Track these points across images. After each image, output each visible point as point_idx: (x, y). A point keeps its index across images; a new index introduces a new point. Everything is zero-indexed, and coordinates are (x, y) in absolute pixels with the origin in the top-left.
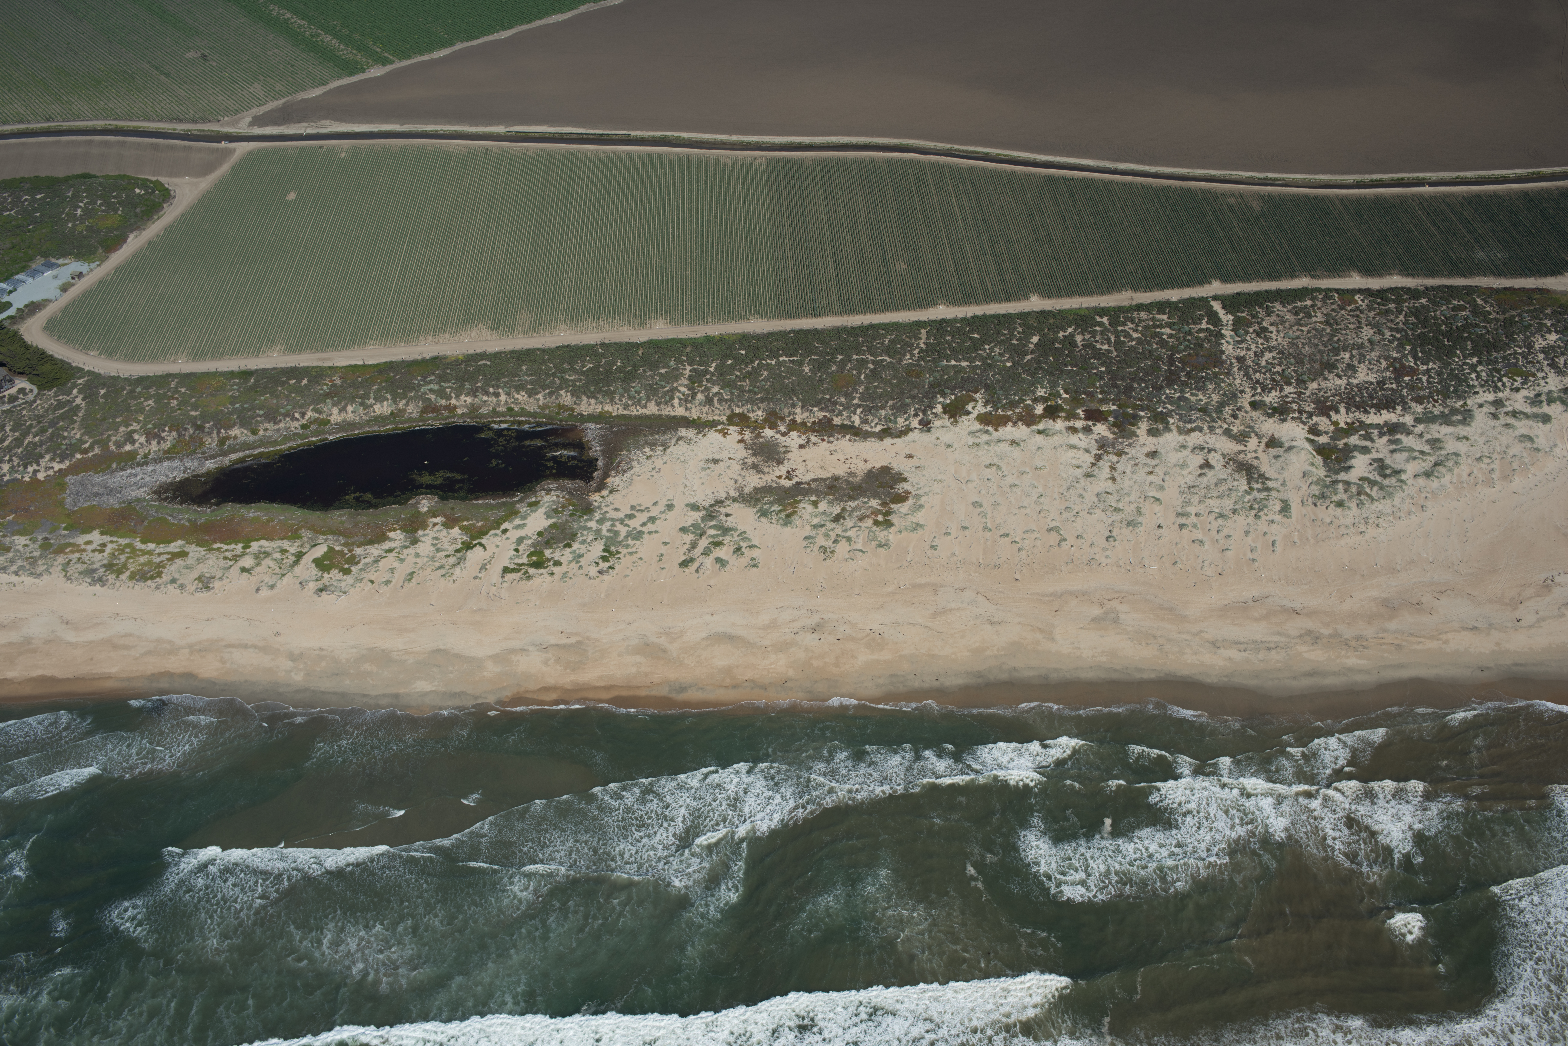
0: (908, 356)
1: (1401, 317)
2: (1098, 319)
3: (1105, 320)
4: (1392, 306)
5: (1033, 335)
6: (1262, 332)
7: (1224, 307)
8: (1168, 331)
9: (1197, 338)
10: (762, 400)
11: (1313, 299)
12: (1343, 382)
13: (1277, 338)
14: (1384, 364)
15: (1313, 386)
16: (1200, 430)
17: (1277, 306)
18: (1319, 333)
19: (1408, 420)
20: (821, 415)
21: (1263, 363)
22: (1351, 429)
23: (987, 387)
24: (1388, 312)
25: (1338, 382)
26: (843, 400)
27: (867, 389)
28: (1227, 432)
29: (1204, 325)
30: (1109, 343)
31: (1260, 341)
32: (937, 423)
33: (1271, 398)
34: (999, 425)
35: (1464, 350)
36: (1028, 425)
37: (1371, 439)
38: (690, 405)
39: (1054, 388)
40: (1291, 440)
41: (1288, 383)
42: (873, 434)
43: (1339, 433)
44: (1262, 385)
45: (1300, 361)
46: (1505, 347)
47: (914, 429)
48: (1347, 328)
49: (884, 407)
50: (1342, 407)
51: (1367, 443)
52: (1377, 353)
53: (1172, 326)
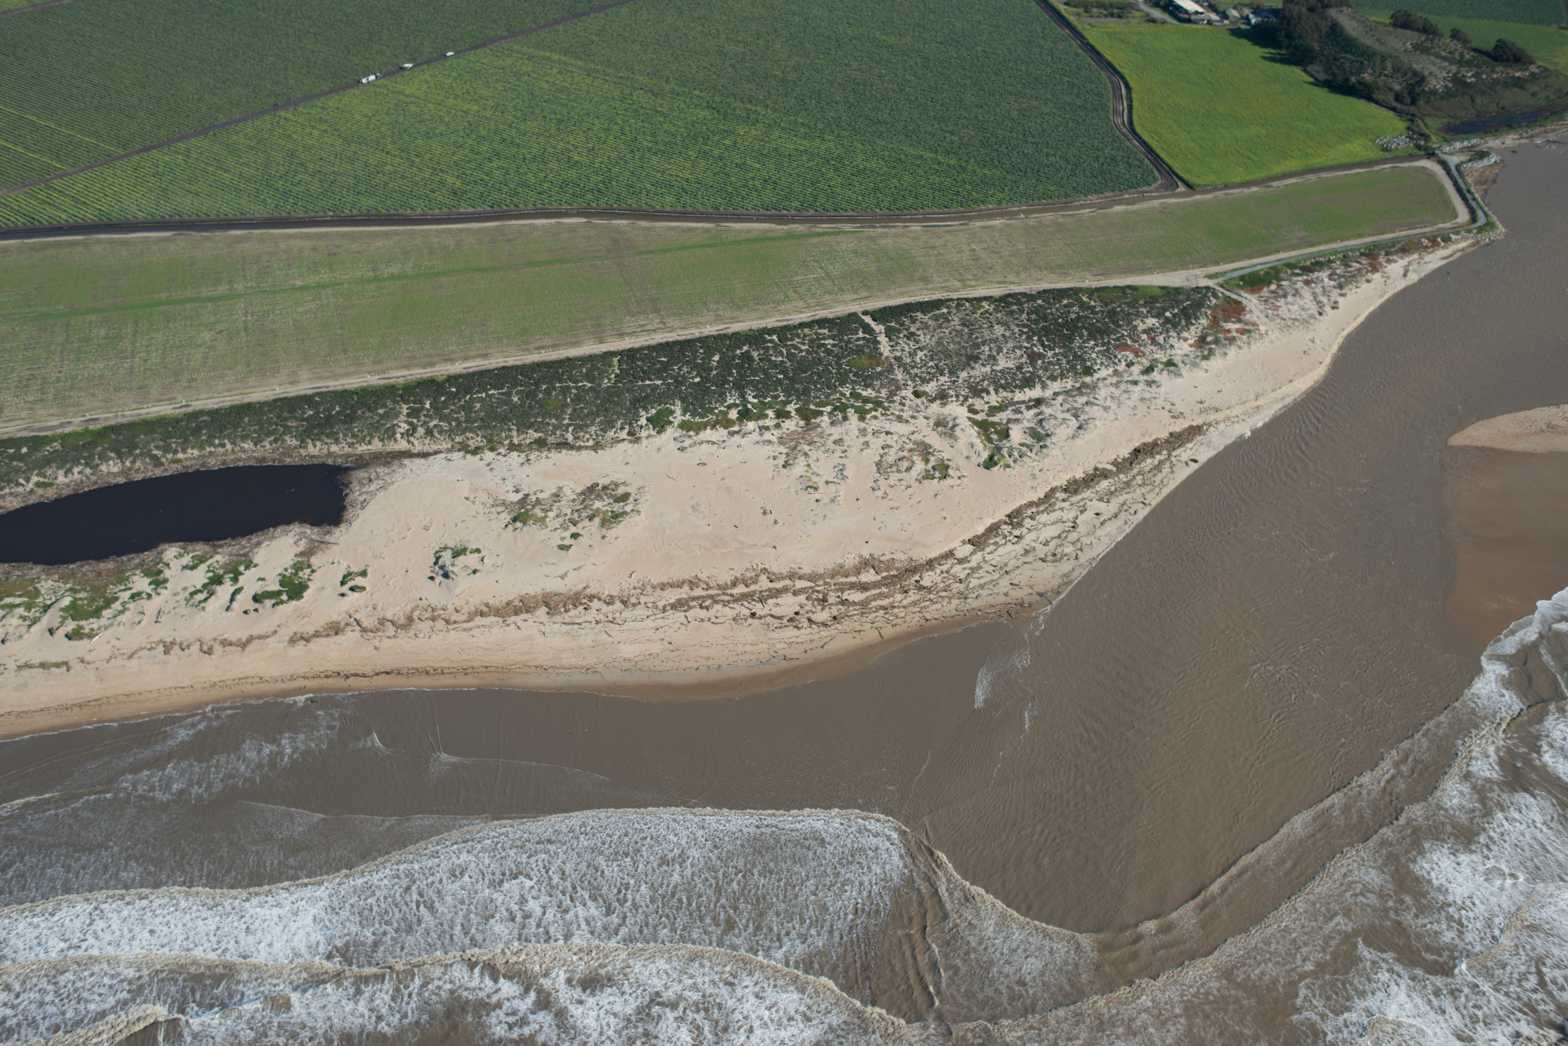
0: (606, 381)
1: (1024, 316)
2: (769, 338)
3: (775, 337)
4: (1015, 307)
5: (714, 354)
6: (911, 336)
7: (874, 320)
8: (831, 342)
9: (857, 346)
10: (479, 428)
11: (948, 307)
12: (988, 369)
13: (925, 339)
14: (1018, 352)
15: (963, 375)
16: (875, 417)
17: (919, 315)
18: (959, 333)
19: (1048, 393)
20: (537, 435)
21: (918, 361)
22: (1002, 408)
23: (683, 400)
24: (1012, 313)
25: (984, 370)
26: (554, 421)
27: (575, 410)
28: (900, 419)
29: (861, 335)
30: (782, 355)
31: (911, 343)
32: (644, 433)
33: (931, 388)
34: (700, 429)
35: (1081, 336)
36: (725, 428)
37: (1021, 413)
38: (412, 439)
39: (743, 396)
40: (955, 419)
41: (942, 374)
42: (587, 448)
43: (993, 411)
44: (920, 377)
45: (948, 356)
46: (1114, 332)
47: (624, 440)
48: (981, 327)
49: (592, 424)
50: (991, 389)
51: (1019, 416)
52: (1010, 345)
53: (833, 338)
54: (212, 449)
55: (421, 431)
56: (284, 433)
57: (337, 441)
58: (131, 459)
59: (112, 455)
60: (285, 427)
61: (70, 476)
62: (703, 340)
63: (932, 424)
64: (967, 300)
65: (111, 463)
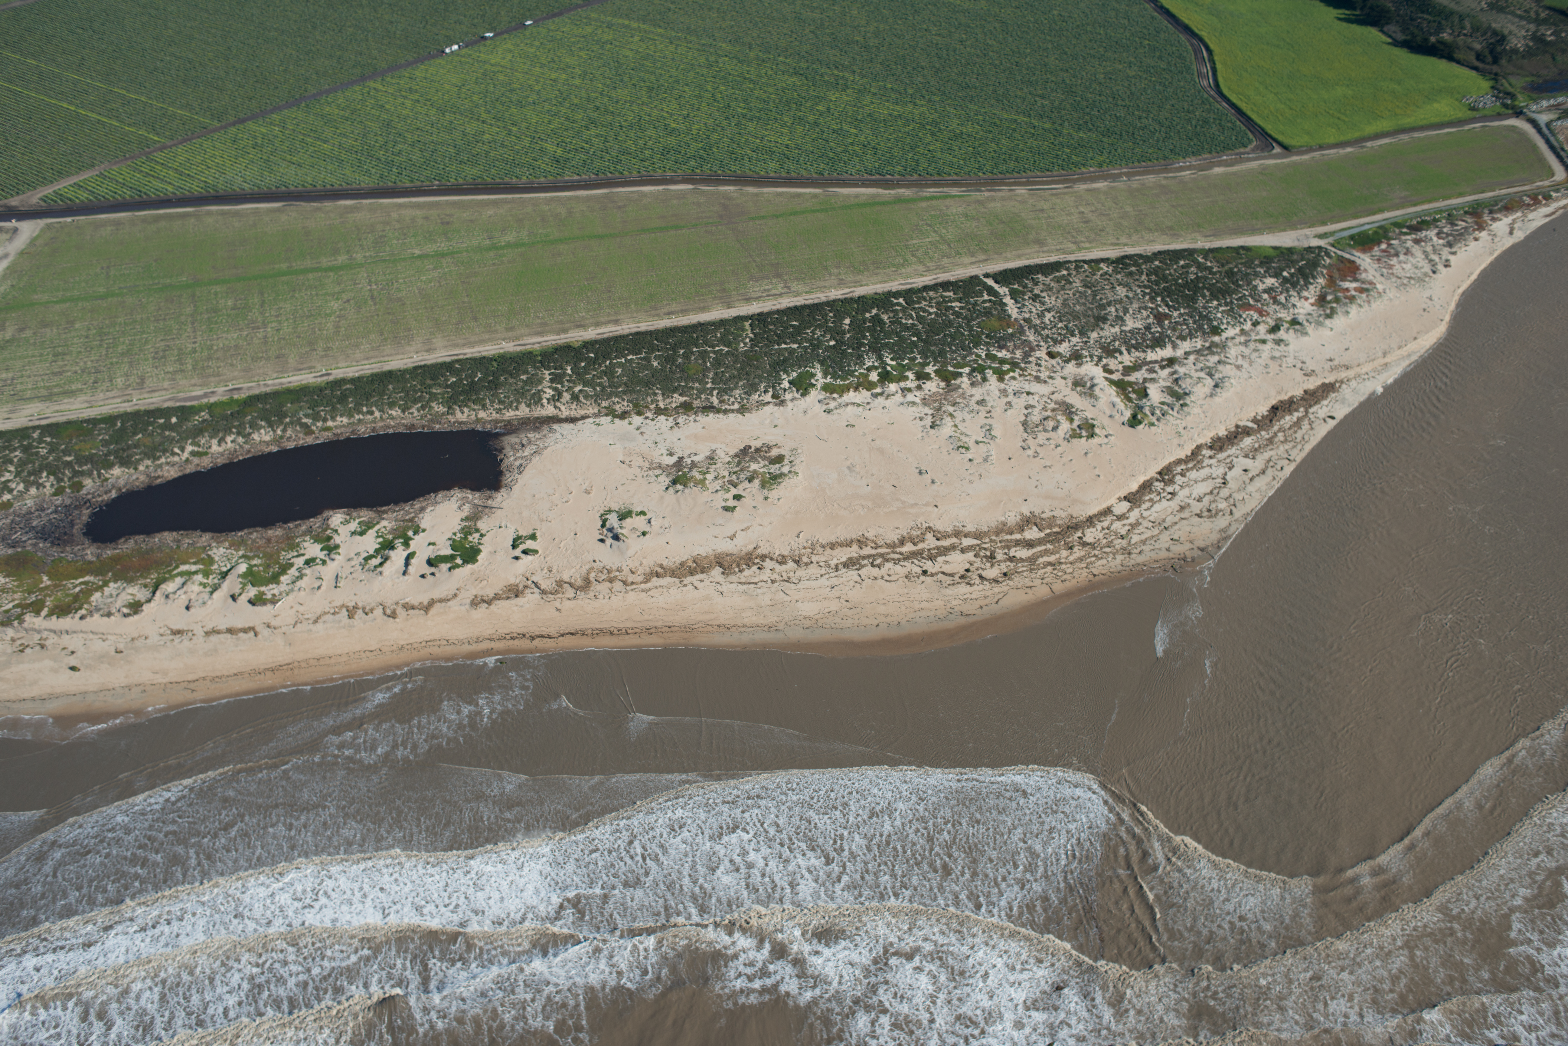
0: (742, 345)
1: (1144, 277)
2: (896, 301)
3: (901, 300)
4: (1133, 269)
5: (844, 318)
6: (1035, 298)
7: (996, 282)
8: (958, 304)
9: (984, 308)
10: (624, 393)
11: (1067, 269)
12: (1117, 329)
13: (1050, 301)
14: (1145, 313)
15: (1094, 335)
16: (1014, 378)
17: (1040, 277)
18: (1083, 295)
19: (1179, 353)
20: (683, 399)
21: (1048, 322)
22: (1136, 367)
23: (822, 363)
24: (1131, 274)
25: (1113, 330)
26: (697, 385)
27: (716, 374)
28: (1037, 379)
29: (986, 297)
30: (912, 318)
31: (1038, 305)
32: (788, 396)
33: (1064, 348)
34: (843, 392)
35: (1204, 296)
36: (868, 390)
37: (1156, 372)
38: (558, 404)
39: (880, 358)
40: (1092, 379)
41: (1073, 335)
42: (733, 411)
43: (1127, 370)
44: (1052, 338)
45: (1076, 317)
46: (1235, 292)
47: (769, 403)
48: (1103, 289)
49: (736, 387)
50: (1123, 349)
51: (1154, 375)
52: (1135, 305)
53: (960, 300)
54: (361, 417)
55: (566, 396)
56: (430, 400)
57: (484, 407)
58: (282, 427)
59: (263, 423)
60: (430, 394)
61: (223, 445)
62: (831, 304)
63: (1070, 384)
64: (1085, 262)
65: (262, 431)
